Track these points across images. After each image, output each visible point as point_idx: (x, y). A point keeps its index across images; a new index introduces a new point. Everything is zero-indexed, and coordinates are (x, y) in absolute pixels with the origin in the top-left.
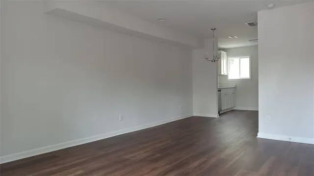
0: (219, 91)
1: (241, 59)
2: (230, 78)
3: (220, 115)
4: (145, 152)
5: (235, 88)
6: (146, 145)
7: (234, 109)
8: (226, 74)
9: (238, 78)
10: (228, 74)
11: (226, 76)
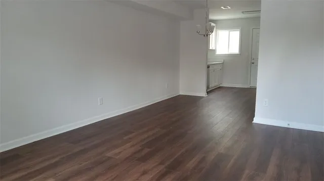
0: (208, 67)
1: (231, 32)
2: (218, 52)
3: (208, 93)
4: (132, 146)
5: (223, 63)
6: (130, 136)
7: (221, 86)
8: (214, 49)
9: (226, 53)
10: (216, 49)
11: (214, 51)
